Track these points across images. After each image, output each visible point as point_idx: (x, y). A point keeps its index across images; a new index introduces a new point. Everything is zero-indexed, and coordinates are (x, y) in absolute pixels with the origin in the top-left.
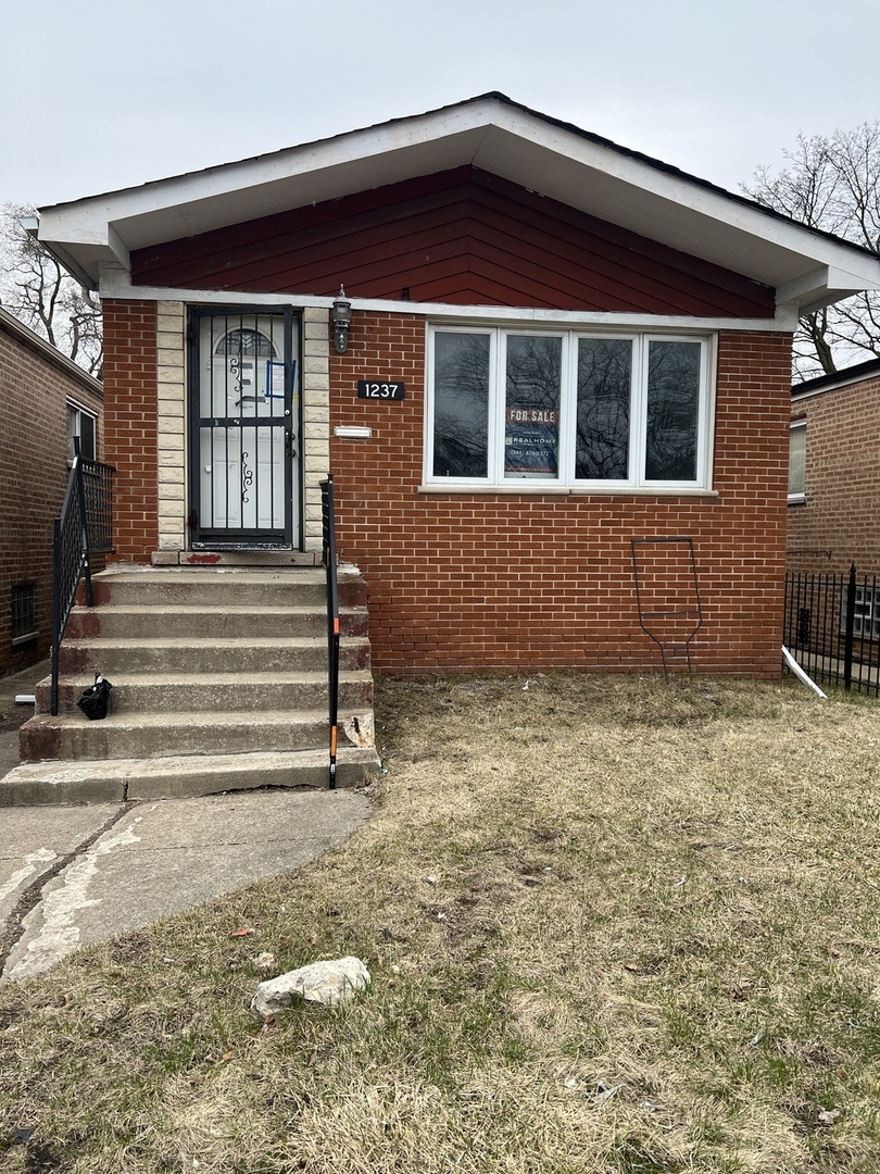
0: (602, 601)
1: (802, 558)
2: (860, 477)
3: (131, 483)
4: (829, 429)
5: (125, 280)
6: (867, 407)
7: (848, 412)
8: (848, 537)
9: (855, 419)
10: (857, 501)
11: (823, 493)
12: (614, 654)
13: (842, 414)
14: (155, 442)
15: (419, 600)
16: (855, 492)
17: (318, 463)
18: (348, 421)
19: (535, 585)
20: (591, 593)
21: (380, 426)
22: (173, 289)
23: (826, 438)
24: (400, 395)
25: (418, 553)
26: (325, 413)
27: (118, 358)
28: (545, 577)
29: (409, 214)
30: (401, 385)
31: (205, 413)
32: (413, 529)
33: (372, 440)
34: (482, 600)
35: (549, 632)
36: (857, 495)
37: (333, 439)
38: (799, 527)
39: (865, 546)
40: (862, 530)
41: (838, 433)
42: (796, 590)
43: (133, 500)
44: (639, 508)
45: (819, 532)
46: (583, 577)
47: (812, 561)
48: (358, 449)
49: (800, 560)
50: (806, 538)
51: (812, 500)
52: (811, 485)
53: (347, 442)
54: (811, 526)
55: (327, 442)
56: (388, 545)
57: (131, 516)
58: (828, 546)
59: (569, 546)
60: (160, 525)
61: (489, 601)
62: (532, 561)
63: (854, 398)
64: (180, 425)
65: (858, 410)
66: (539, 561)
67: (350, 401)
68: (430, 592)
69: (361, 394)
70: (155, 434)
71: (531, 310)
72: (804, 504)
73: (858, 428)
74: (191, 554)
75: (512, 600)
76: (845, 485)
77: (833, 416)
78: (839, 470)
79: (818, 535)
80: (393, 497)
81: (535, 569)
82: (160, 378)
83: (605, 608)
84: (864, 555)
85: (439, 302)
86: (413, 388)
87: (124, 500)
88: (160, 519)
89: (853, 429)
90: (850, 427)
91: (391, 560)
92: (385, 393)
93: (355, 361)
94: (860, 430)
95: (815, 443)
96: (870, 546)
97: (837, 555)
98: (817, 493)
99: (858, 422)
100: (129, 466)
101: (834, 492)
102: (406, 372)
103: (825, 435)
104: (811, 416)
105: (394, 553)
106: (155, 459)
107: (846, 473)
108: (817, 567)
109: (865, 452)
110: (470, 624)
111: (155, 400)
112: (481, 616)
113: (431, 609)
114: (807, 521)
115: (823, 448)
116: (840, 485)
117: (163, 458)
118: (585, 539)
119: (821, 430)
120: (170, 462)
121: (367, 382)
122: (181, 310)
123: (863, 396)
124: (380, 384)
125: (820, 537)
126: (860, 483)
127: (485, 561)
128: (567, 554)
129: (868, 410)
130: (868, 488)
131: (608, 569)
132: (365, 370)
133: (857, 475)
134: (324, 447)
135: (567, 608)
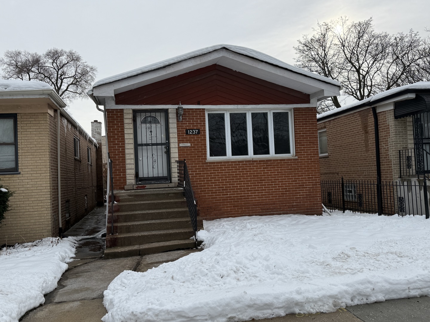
0: (265, 192)
1: (329, 175)
2: (345, 148)
3: (117, 165)
4: (334, 132)
5: (113, 103)
6: (345, 125)
7: (339, 126)
8: (343, 167)
9: (341, 129)
10: (345, 155)
11: (334, 153)
12: (270, 209)
13: (337, 127)
14: (124, 152)
15: (208, 196)
16: (344, 153)
17: (175, 155)
18: (183, 142)
19: (244, 189)
20: (261, 190)
21: (193, 143)
22: (128, 105)
23: (333, 135)
24: (199, 133)
25: (207, 181)
26: (176, 140)
27: (112, 127)
28: (247, 186)
29: (198, 79)
30: (199, 130)
31: (139, 142)
32: (205, 173)
33: (191, 147)
34: (227, 195)
35: (249, 203)
36: (344, 154)
37: (179, 147)
38: (327, 165)
39: (349, 170)
40: (347, 165)
41: (336, 133)
42: (328, 186)
43: (118, 170)
44: (274, 163)
45: (334, 166)
46: (258, 185)
47: (333, 176)
48: (187, 150)
49: (329, 176)
50: (330, 168)
51: (330, 155)
52: (330, 151)
53: (183, 148)
54: (331, 165)
55: (177, 148)
56: (198, 179)
57: (117, 175)
58: (337, 171)
59: (254, 176)
60: (127, 177)
61: (230, 195)
62: (242, 181)
63: (340, 122)
64: (132, 146)
65: (342, 125)
66: (244, 181)
67: (184, 136)
68: (211, 193)
69: (187, 133)
70: (124, 149)
71: (236, 106)
72: (328, 157)
73: (343, 131)
74: (137, 186)
75: (237, 194)
76: (341, 150)
77: (335, 128)
78: (338, 145)
79: (333, 167)
80: (198, 164)
81: (244, 184)
82: (125, 132)
83: (266, 195)
84: (349, 173)
85: (209, 105)
86: (202, 130)
87: (115, 170)
88: (127, 175)
89: (341, 132)
90: (340, 131)
91: (199, 184)
92: (194, 133)
93: (185, 124)
94: (343, 132)
95: (329, 137)
96: (350, 170)
97: (340, 174)
98: (332, 153)
99: (343, 129)
100: (116, 160)
101: (337, 153)
102: (200, 126)
103: (333, 134)
104: (328, 127)
105: (200, 181)
106: (125, 157)
107: (340, 146)
108: (334, 178)
109: (346, 139)
110: (224, 202)
111: (124, 139)
112: (228, 200)
113: (212, 198)
114: (329, 163)
115: (332, 138)
116: (339, 150)
117: (127, 157)
118: (258, 173)
119: (331, 132)
120: (129, 158)
121: (188, 130)
122: (131, 112)
123: (343, 121)
124: (192, 130)
125: (334, 168)
126: (345, 149)
127: (228, 182)
128: (253, 178)
129: (345, 126)
130: (348, 151)
131: (266, 183)
132: (188, 126)
133: (344, 147)
134: (176, 150)
135: (254, 195)
